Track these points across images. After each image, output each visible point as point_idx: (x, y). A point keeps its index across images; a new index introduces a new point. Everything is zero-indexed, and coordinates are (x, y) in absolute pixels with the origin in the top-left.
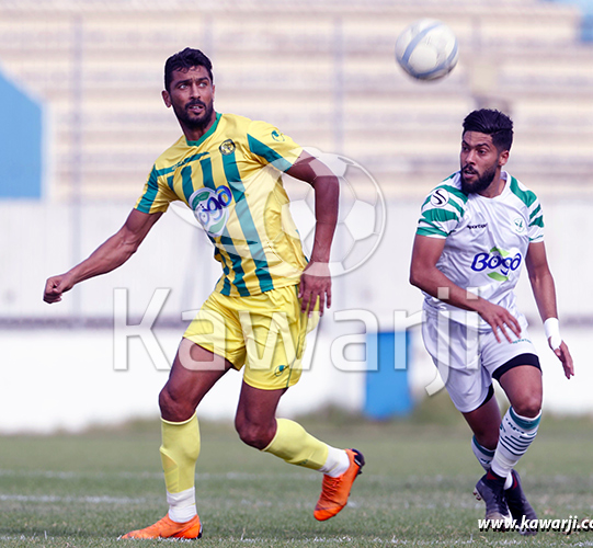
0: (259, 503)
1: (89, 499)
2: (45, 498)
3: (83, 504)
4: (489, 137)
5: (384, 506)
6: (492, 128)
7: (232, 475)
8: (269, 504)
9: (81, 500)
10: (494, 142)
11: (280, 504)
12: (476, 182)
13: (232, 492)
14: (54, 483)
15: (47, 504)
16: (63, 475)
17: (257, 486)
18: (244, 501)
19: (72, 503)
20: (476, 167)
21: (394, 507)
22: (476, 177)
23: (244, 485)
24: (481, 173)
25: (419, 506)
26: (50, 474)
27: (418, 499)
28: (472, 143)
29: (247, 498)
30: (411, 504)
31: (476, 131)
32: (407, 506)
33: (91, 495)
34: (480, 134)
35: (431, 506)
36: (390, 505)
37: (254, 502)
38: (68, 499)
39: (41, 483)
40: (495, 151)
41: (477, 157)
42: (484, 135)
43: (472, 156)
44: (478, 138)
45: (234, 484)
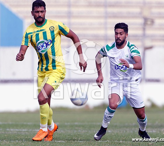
0: (83, 131)
1: (36, 130)
2: (24, 130)
3: (34, 132)
4: (123, 30)
5: (118, 132)
6: (123, 27)
7: (76, 123)
8: (87, 131)
9: (34, 130)
10: (124, 31)
11: (90, 131)
12: (121, 43)
13: (76, 128)
14: (26, 126)
15: (24, 132)
16: (29, 123)
17: (83, 126)
18: (79, 131)
19: (31, 131)
20: (120, 39)
21: (121, 132)
22: (121, 41)
23: (79, 126)
24: (122, 40)
25: (128, 132)
26: (25, 123)
27: (128, 130)
28: (118, 32)
29: (80, 130)
30: (126, 131)
31: (119, 28)
32: (125, 132)
33: (37, 129)
34: (120, 29)
35: (131, 132)
36: (120, 131)
37: (82, 131)
38: (30, 130)
39: (23, 126)
40: (125, 34)
41: (120, 36)
42: (122, 29)
43: (119, 36)
44: (120, 30)
45: (77, 126)
